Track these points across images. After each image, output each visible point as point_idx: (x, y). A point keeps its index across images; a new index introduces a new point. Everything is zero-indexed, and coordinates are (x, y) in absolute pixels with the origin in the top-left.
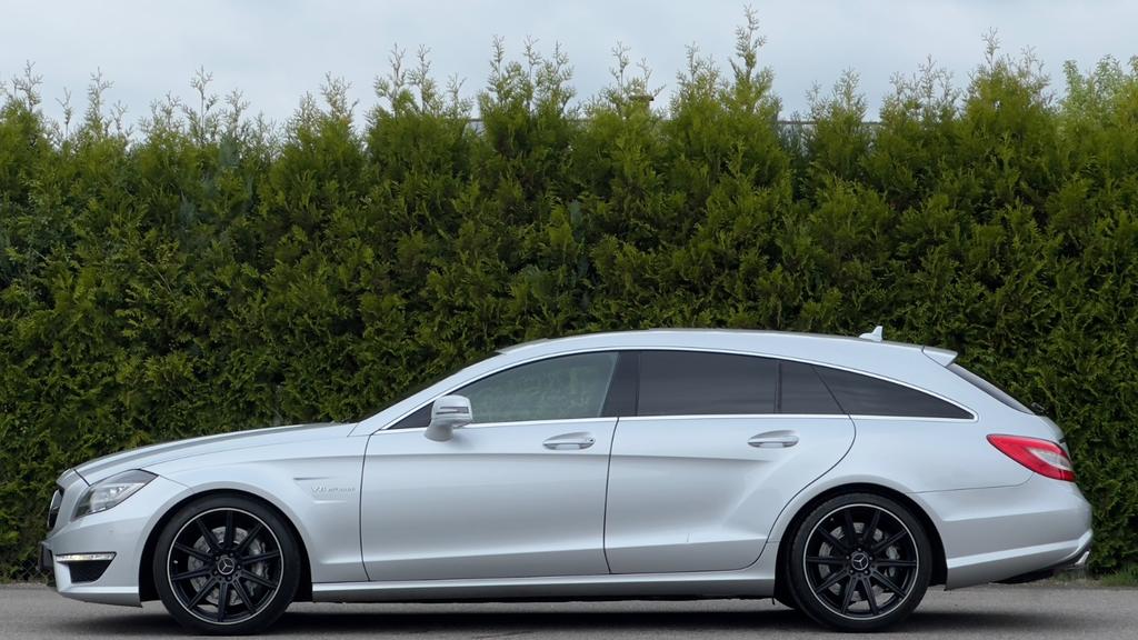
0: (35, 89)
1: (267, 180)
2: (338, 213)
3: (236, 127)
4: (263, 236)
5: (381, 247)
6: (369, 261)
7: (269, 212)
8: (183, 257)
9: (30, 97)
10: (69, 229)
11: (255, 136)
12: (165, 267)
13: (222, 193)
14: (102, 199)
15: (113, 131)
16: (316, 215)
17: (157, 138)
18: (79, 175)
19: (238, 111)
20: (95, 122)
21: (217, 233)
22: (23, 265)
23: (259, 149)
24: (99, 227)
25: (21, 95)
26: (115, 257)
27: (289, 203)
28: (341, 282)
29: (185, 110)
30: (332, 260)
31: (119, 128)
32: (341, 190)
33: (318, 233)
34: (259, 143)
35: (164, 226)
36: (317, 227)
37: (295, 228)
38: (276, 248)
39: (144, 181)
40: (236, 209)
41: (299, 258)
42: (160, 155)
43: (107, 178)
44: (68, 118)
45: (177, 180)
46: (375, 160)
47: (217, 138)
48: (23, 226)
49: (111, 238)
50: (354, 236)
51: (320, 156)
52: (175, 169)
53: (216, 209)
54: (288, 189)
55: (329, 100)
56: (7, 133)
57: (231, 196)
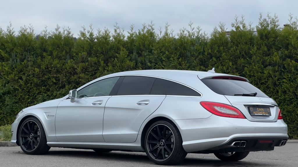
0: (153, 27)
1: (207, 47)
2: (224, 54)
3: (199, 35)
4: (206, 60)
5: (233, 62)
6: (231, 65)
7: (207, 54)
8: (188, 65)
9: (152, 29)
10: (161, 59)
11: (203, 37)
12: (183, 67)
13: (196, 50)
14: (169, 51)
15: (171, 36)
16: (218, 55)
17: (181, 37)
18: (163, 46)
19: (199, 31)
20: (166, 34)
21: (195, 59)
22: (151, 67)
23: (204, 40)
24: (168, 58)
25: (150, 28)
26: (172, 65)
27: (212, 52)
28: (224, 70)
29: (187, 31)
30: (222, 65)
31: (172, 35)
32: (224, 49)
33: (218, 59)
34: (204, 38)
35: (183, 58)
36: (219, 57)
37: (213, 58)
38: (209, 63)
39: (178, 47)
40: (199, 53)
41: (214, 65)
42: (182, 41)
43: (170, 47)
44: (161, 33)
45: (186, 47)
46: (232, 42)
47: (195, 37)
48: (151, 58)
49: (171, 60)
50: (227, 59)
51: (219, 41)
52: (185, 44)
53: (195, 54)
54: (212, 49)
55: (221, 28)
56: (147, 37)
57: (198, 51)
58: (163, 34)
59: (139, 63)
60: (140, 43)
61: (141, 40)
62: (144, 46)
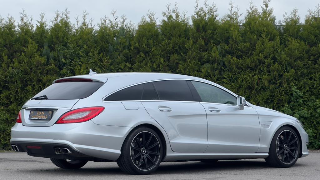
0: (68, 15)
1: (133, 40)
2: (153, 49)
3: (123, 25)
4: (132, 55)
5: (165, 58)
6: (162, 62)
7: (134, 49)
8: (110, 61)
9: (67, 17)
10: (78, 54)
11: (129, 28)
12: (105, 64)
13: (120, 43)
14: (88, 45)
15: (89, 26)
16: (147, 49)
17: (102, 28)
18: (81, 38)
19: (124, 21)
20: (84, 24)
21: (119, 54)
22: (66, 64)
23: (130, 31)
24: (87, 53)
25: (64, 17)
26: (92, 61)
27: (139, 46)
28: (154, 68)
29: (109, 20)
30: (151, 62)
31: (91, 26)
32: (154, 42)
33: (147, 54)
34: (130, 29)
35: (105, 53)
36: (147, 52)
37: (141, 53)
38: (136, 59)
39: (99, 40)
40: (124, 48)
41: (142, 61)
42: (103, 33)
43: (89, 39)
44: (78, 23)
45: (108, 40)
46: (163, 34)
47: (118, 28)
48: (66, 53)
49: (90, 56)
50: (157, 55)
51: (148, 33)
52: (107, 37)
53: (119, 48)
54: (139, 42)
55: (149, 18)
56: (61, 27)
57: (123, 44)
58: (80, 24)
59: (51, 59)
60: (53, 35)
61: (54, 31)
62: (57, 38)
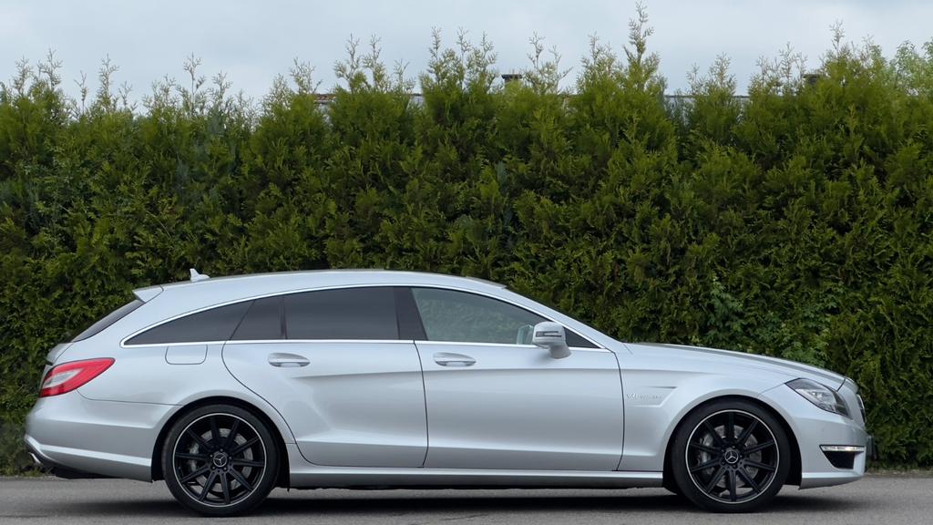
0: (56, 72)
1: (248, 146)
2: (307, 173)
3: (220, 103)
4: (245, 191)
5: (342, 201)
6: (333, 212)
7: (250, 172)
8: (181, 209)
9: (52, 79)
10: (86, 187)
11: (236, 110)
12: (165, 218)
13: (211, 156)
14: (113, 162)
15: (120, 105)
16: (288, 174)
17: (157, 112)
18: (93, 142)
19: (222, 90)
20: (105, 99)
21: (207, 190)
22: (49, 216)
23: (240, 120)
24: (112, 185)
25: (45, 77)
26: (126, 210)
27: (266, 165)
28: (310, 230)
29: (179, 89)
30: (301, 211)
31: (125, 104)
32: (308, 154)
33: (289, 190)
34: (239, 115)
35: (164, 185)
36: (289, 184)
37: (271, 186)
38: (256, 201)
39: (148, 148)
40: (222, 170)
41: (275, 210)
42: (160, 126)
43: (117, 144)
44: (84, 96)
45: (174, 146)
46: (336, 129)
47: (205, 111)
48: (49, 184)
49: (121, 194)
50: (320, 191)
51: (291, 127)
52: (172, 137)
53: (206, 170)
54: (265, 153)
55: (297, 80)
56: (34, 108)
57: (218, 159)
58: (92, 98)
59: (4, 202)
60: (9, 130)
61: (12, 119)
62: (23, 140)
